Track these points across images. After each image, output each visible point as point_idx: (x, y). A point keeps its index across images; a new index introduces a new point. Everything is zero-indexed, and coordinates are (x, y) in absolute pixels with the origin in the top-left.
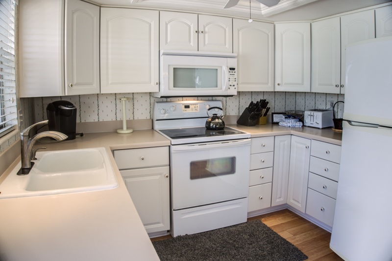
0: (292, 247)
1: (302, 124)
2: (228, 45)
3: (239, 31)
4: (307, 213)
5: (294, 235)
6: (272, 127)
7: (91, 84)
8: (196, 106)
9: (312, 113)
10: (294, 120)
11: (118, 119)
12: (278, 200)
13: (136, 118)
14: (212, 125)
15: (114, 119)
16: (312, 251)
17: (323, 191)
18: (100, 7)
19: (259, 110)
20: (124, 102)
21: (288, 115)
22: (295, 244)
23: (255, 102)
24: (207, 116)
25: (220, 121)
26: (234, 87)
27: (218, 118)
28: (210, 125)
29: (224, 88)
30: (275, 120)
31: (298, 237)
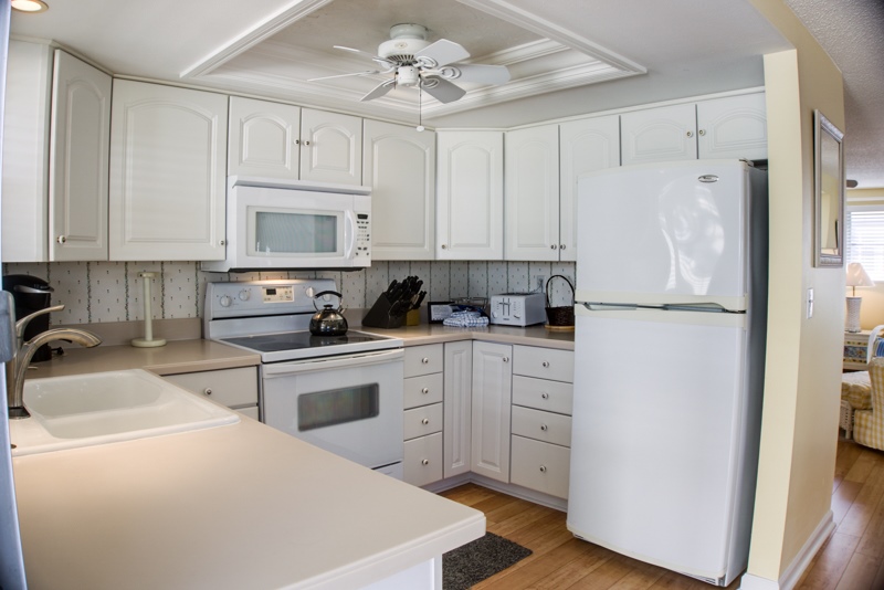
0: (499, 541)
1: (487, 321)
2: (353, 170)
3: (373, 143)
4: (512, 481)
5: (497, 522)
6: (430, 329)
7: (93, 239)
8: (289, 290)
9: (506, 298)
10: (472, 313)
11: (132, 318)
12: (454, 466)
13: (167, 316)
14: (323, 326)
15: (123, 319)
16: (537, 541)
17: (541, 435)
18: (113, 78)
19: (408, 296)
20: (147, 281)
21: (460, 307)
22: (503, 535)
23: (400, 281)
24: (314, 309)
25: (340, 318)
26: (366, 252)
27: (335, 312)
28: (319, 327)
29: (348, 254)
30: (435, 317)
31: (504, 524)
